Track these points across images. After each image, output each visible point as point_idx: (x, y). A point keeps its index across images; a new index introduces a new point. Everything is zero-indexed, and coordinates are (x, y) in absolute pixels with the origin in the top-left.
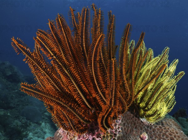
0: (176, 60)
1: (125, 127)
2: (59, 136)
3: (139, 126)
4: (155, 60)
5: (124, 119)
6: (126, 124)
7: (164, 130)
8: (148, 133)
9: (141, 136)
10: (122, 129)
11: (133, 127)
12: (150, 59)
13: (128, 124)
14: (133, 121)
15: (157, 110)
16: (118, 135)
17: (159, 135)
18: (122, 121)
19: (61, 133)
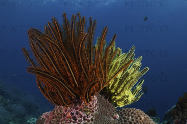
0: (141, 56)
1: (100, 107)
2: (42, 119)
3: (111, 109)
4: (123, 55)
5: (99, 101)
6: (101, 106)
7: (132, 110)
8: (119, 114)
9: (114, 116)
10: (98, 108)
11: (107, 109)
12: (119, 55)
13: (103, 106)
14: (106, 105)
15: (125, 95)
16: (95, 112)
17: (128, 114)
18: (98, 103)
19: (44, 118)
